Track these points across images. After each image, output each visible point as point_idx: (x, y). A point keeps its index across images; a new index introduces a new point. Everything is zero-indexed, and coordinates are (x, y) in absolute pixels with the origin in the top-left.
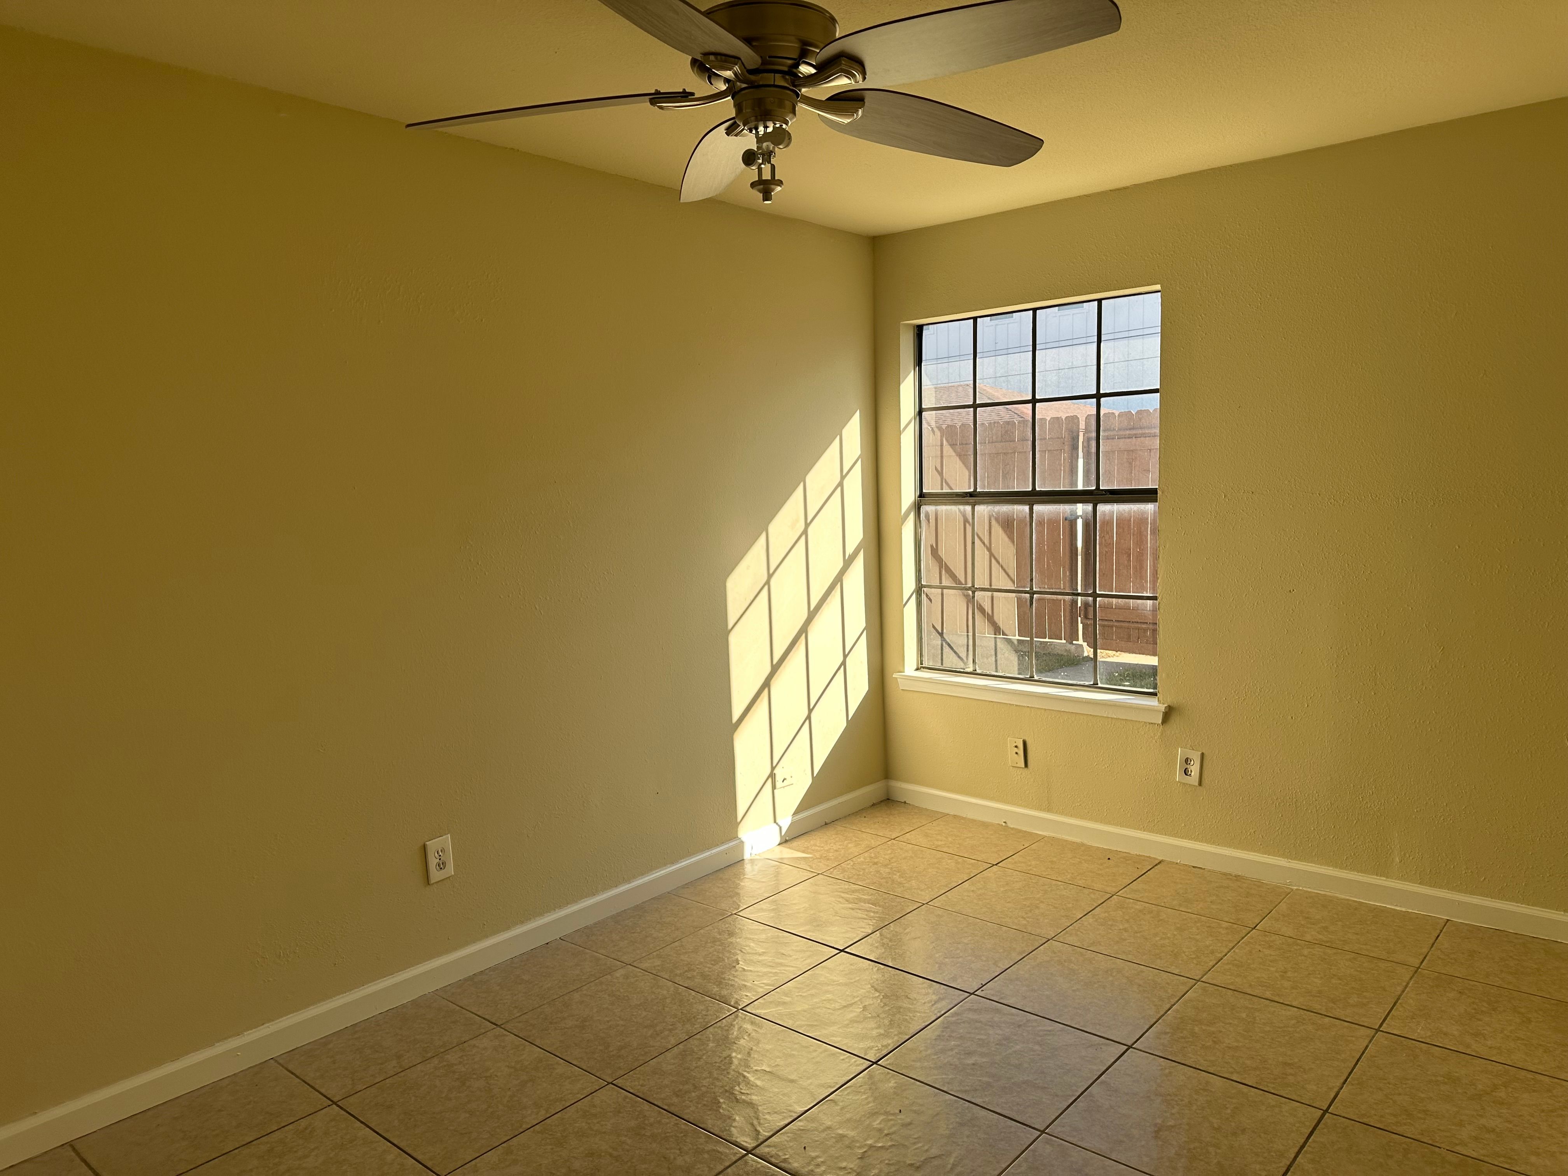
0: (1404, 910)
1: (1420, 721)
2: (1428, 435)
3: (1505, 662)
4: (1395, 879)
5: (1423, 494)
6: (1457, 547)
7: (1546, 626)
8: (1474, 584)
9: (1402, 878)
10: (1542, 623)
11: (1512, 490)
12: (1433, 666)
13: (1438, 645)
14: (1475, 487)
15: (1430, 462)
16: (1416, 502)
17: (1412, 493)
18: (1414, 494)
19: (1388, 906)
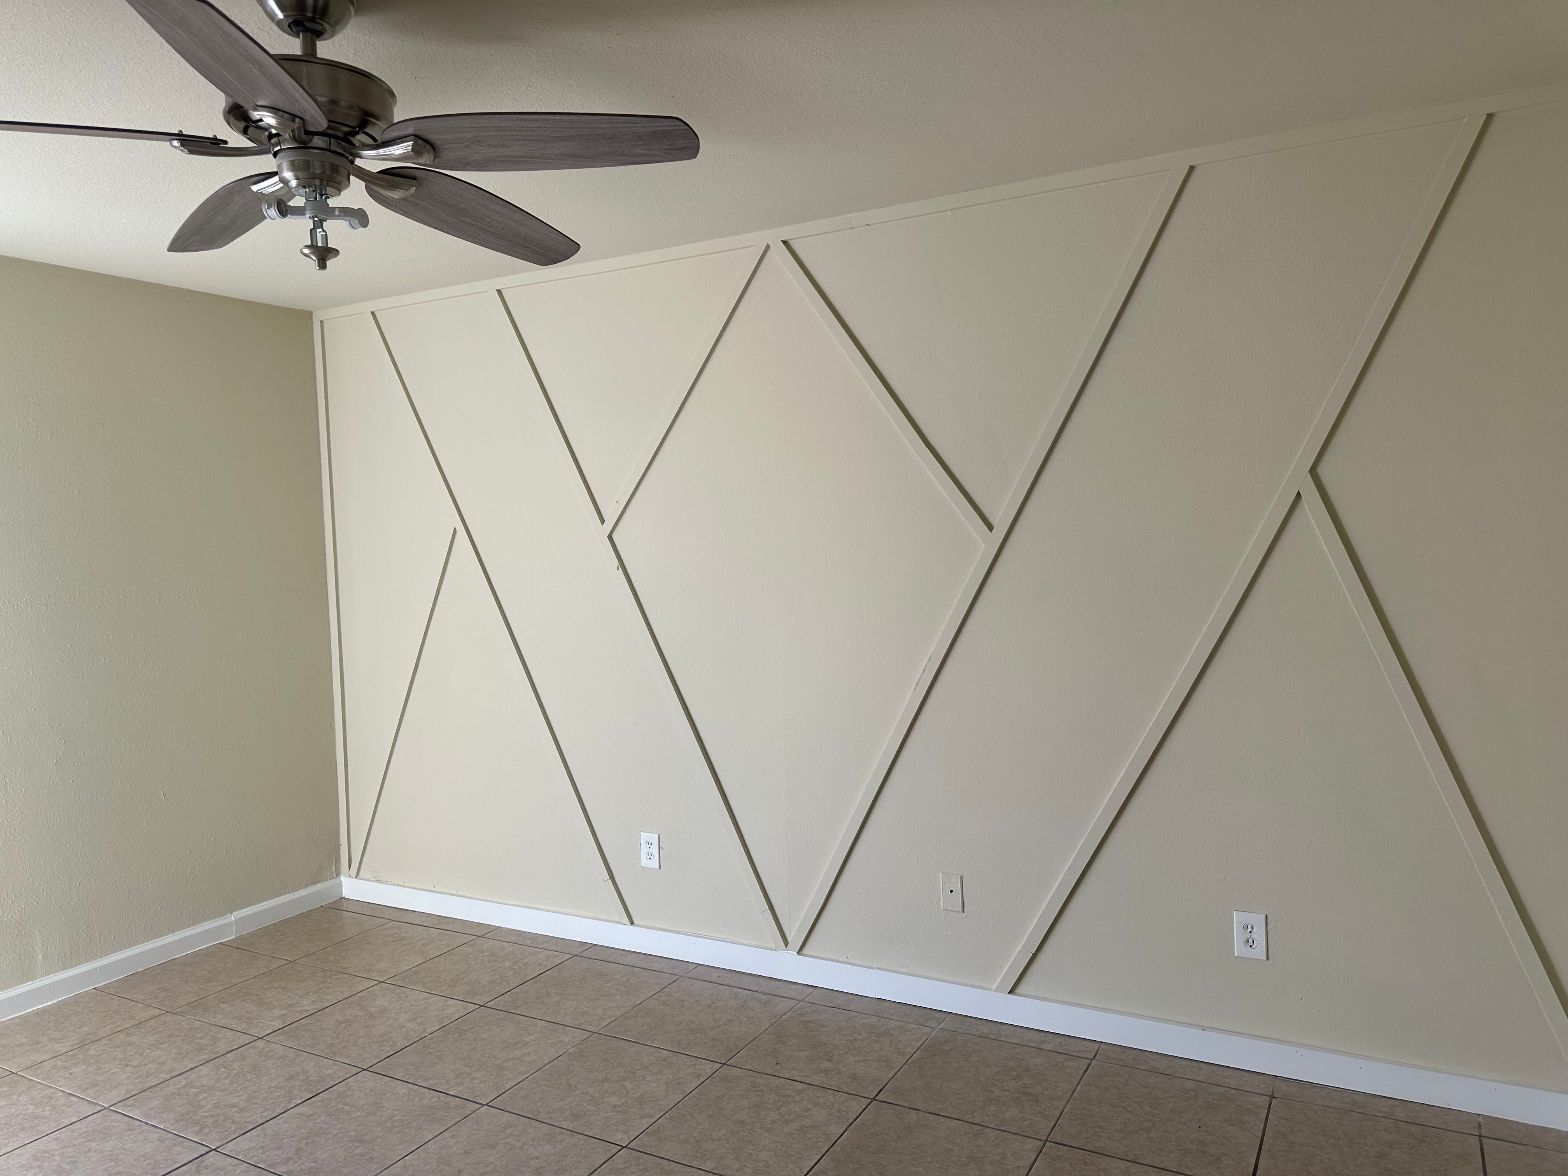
0: (54, 1001)
1: (50, 815)
2: (36, 544)
3: (114, 741)
4: (41, 977)
5: (36, 600)
6: (70, 646)
7: (141, 703)
8: (85, 677)
9: (48, 973)
10: (138, 702)
11: (107, 592)
12: (58, 760)
13: (60, 739)
14: (79, 592)
15: (40, 570)
16: (31, 608)
17: (26, 599)
18: (28, 600)
19: (40, 1007)
